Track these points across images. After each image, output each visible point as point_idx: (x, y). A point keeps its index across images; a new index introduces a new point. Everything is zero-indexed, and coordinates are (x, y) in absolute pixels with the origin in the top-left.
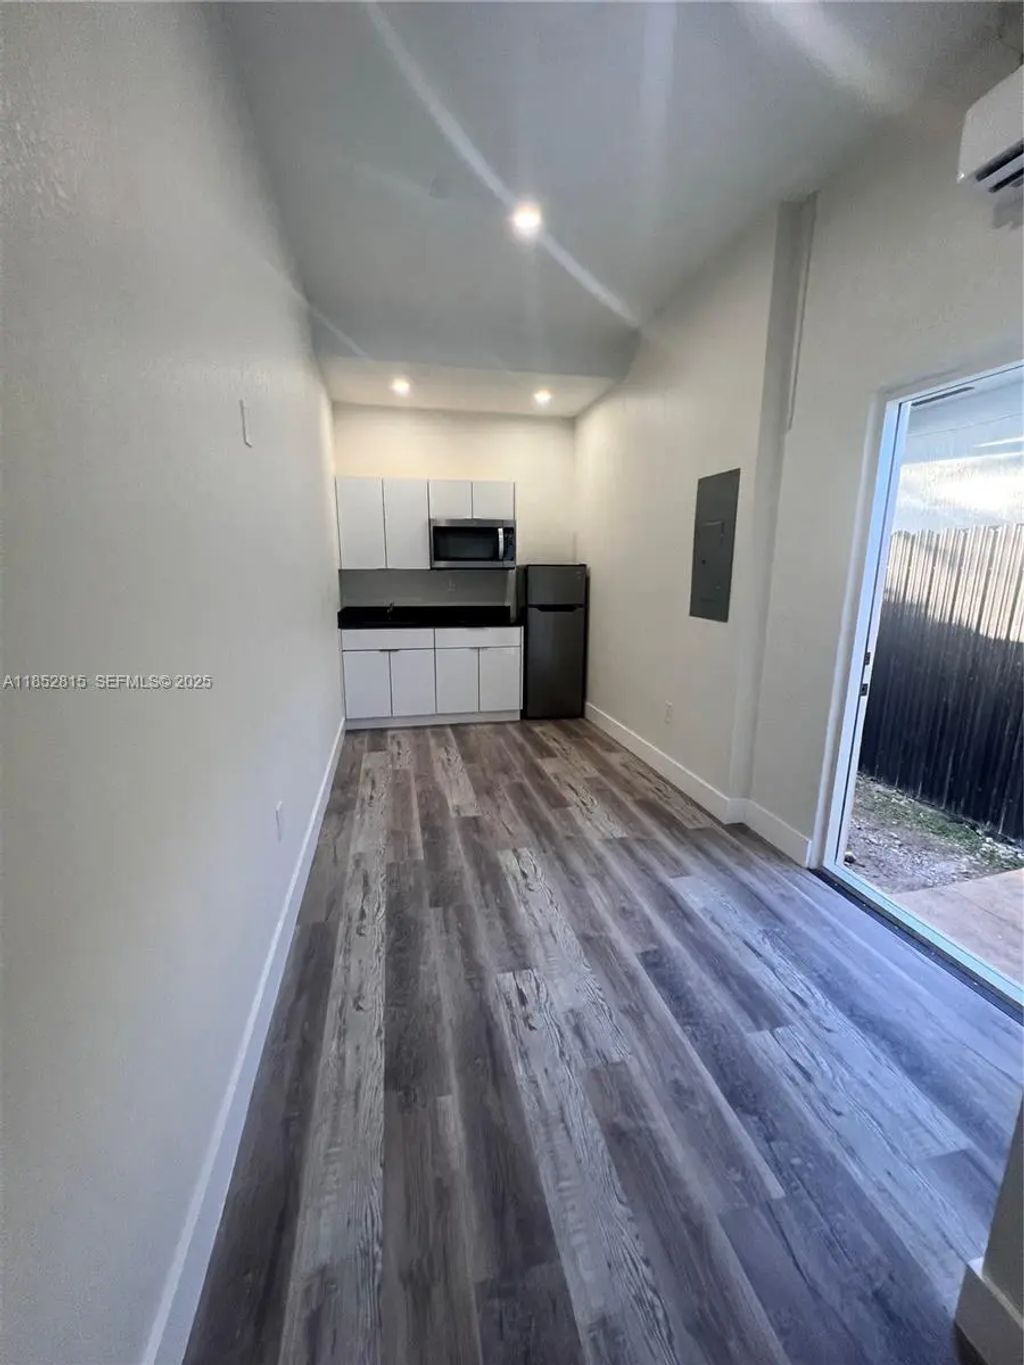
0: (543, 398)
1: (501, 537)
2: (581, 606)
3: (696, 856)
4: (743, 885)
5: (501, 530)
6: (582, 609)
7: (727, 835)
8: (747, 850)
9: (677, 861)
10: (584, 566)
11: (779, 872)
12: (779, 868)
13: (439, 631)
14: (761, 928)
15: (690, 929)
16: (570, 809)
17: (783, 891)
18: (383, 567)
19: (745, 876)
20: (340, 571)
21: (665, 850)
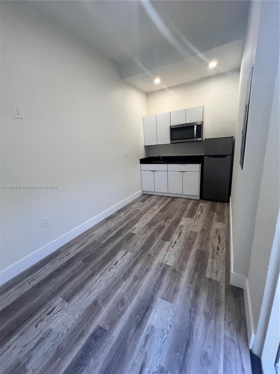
0: (213, 64)
1: (195, 129)
2: (230, 155)
3: (188, 293)
4: (190, 328)
5: (195, 126)
6: (230, 157)
7: (223, 291)
8: (222, 308)
9: (176, 291)
10: (233, 137)
11: (225, 337)
12: (228, 335)
13: (169, 165)
14: (162, 365)
15: (132, 331)
16: (167, 242)
17: (209, 351)
18: (157, 144)
19: (200, 323)
20: (145, 146)
21: (178, 281)
